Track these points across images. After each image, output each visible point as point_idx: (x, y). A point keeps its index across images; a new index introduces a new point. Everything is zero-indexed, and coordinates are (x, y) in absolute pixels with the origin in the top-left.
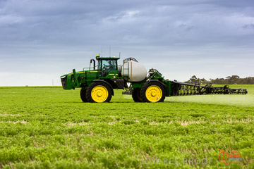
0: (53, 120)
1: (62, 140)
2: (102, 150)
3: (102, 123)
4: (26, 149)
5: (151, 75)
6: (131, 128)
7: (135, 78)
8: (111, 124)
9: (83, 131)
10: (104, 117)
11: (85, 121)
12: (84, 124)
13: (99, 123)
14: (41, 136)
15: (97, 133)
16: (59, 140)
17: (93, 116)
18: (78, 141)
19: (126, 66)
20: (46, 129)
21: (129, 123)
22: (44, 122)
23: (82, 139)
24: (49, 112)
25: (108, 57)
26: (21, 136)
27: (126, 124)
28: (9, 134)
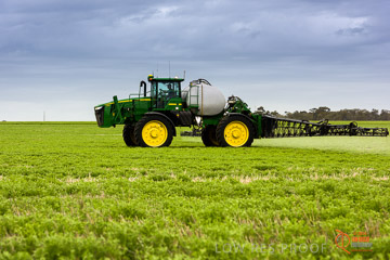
0: (43, 174)
1: (57, 205)
2: (118, 220)
3: (119, 179)
5: (231, 105)
6: (162, 186)
7: (208, 109)
8: (132, 180)
9: (90, 191)
10: (123, 169)
11: (93, 175)
12: (91, 180)
13: (114, 179)
14: (24, 198)
15: (111, 194)
16: (53, 204)
17: (104, 168)
18: (82, 207)
19: (194, 92)
20: (33, 187)
21: (160, 179)
22: (30, 177)
23: (88, 204)
24: (38, 161)
27: (155, 180)
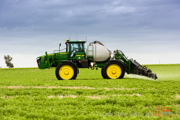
0: (163, 93)
4: (144, 117)
7: (99, 58)
14: (154, 107)
19: (90, 48)
22: (155, 95)
24: (159, 86)
25: (75, 41)
26: (139, 106)
28: (128, 105)
